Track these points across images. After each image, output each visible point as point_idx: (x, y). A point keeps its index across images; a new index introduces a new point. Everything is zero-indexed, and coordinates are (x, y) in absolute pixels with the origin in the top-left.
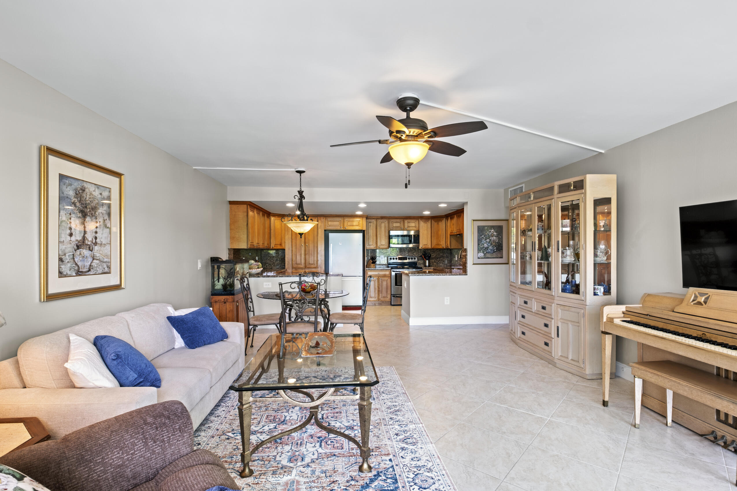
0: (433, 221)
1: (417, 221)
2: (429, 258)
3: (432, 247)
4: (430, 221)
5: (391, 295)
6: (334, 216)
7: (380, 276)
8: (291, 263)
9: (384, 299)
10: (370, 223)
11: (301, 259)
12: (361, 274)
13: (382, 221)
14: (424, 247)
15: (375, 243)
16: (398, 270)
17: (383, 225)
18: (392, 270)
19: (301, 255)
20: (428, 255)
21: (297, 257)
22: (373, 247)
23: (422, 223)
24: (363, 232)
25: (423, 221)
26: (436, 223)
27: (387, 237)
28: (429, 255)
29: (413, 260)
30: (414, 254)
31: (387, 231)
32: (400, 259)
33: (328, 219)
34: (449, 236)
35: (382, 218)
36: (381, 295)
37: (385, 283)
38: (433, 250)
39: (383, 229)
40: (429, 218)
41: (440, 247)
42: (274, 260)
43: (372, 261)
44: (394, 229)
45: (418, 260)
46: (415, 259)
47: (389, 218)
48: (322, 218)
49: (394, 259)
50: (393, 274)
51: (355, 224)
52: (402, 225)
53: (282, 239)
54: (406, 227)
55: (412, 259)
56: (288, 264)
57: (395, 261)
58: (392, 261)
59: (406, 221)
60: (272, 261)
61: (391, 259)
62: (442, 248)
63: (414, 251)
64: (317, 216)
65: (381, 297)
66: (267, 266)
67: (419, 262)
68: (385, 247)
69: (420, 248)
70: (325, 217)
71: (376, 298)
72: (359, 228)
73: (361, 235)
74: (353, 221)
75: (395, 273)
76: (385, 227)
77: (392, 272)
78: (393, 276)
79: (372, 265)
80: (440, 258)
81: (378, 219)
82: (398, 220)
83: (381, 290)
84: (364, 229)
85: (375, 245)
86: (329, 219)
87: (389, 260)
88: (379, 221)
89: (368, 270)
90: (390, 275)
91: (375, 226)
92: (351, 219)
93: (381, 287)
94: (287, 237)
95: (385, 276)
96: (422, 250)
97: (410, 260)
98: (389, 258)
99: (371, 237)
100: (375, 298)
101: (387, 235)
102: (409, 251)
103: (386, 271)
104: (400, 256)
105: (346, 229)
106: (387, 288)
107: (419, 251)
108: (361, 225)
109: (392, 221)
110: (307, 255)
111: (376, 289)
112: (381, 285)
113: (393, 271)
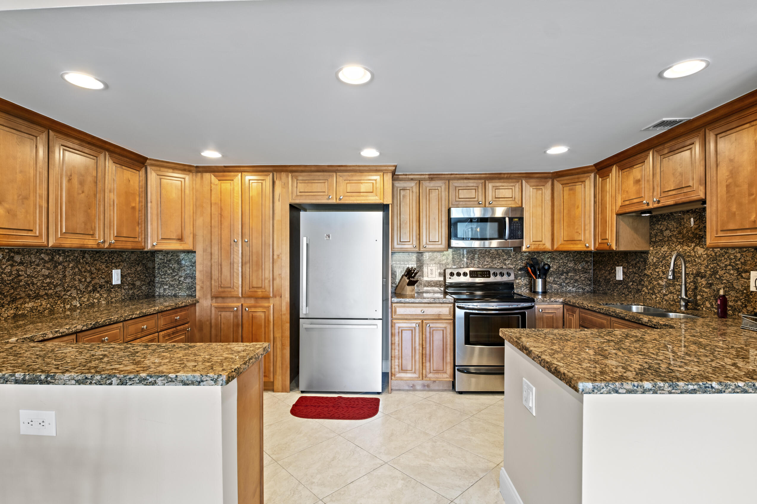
0: (555, 182)
1: (518, 185)
2: (544, 272)
3: (555, 247)
4: (549, 184)
5: (455, 366)
6: (313, 169)
7: (426, 319)
8: (208, 283)
9: (436, 375)
10: (404, 189)
11: (232, 275)
12: (379, 314)
13: (433, 184)
14: (533, 247)
15: (414, 238)
16: (471, 305)
17: (434, 195)
18: (456, 304)
19: (232, 264)
20: (543, 267)
21: (223, 270)
22: (411, 246)
23: (529, 190)
24: (384, 208)
25: (533, 184)
26: (566, 189)
27: (443, 224)
28: (546, 267)
29: (505, 279)
30: (505, 264)
31: (443, 209)
32: (473, 274)
33: (300, 178)
34: (611, 218)
35: (432, 178)
36: (428, 364)
37: (438, 337)
38: (555, 254)
39: (434, 202)
40: (546, 178)
41: (579, 247)
42: (181, 277)
43: (408, 281)
44: (461, 203)
45: (516, 277)
46: (509, 274)
47: (448, 178)
48: (283, 175)
49: (459, 274)
50: (460, 313)
51: (364, 187)
52: (480, 194)
53: (182, 228)
54: (490, 198)
55: (502, 274)
56: (202, 288)
57: (462, 279)
58: (456, 279)
59: (490, 186)
60: (177, 277)
61: (452, 274)
62: (585, 249)
63: (505, 257)
64: (271, 169)
65: (428, 370)
66: (165, 290)
67: (517, 281)
68: (440, 246)
69: (524, 249)
70: (292, 172)
71: (417, 372)
72: (377, 198)
73: (379, 215)
74: (359, 182)
75: (466, 313)
76: (440, 200)
77: (457, 309)
78: (460, 318)
79: (409, 288)
80: (567, 273)
81: (424, 180)
82: (471, 183)
83: (428, 353)
84: (388, 200)
85: (414, 243)
86: (302, 176)
87: (448, 276)
88: (427, 184)
89: (397, 303)
90: (452, 317)
91: (414, 198)
92: (357, 177)
93: (428, 345)
94: (199, 222)
95: (438, 318)
96: (525, 254)
97: (499, 279)
98: (448, 272)
99: (406, 224)
100: (415, 373)
101: (445, 219)
102: (495, 258)
103: (442, 307)
104: (472, 269)
105: (342, 202)
106: (444, 350)
107: (519, 257)
108: (379, 190)
109: (456, 185)
110: (248, 265)
111: (417, 352)
112: (428, 340)
113: (459, 307)
